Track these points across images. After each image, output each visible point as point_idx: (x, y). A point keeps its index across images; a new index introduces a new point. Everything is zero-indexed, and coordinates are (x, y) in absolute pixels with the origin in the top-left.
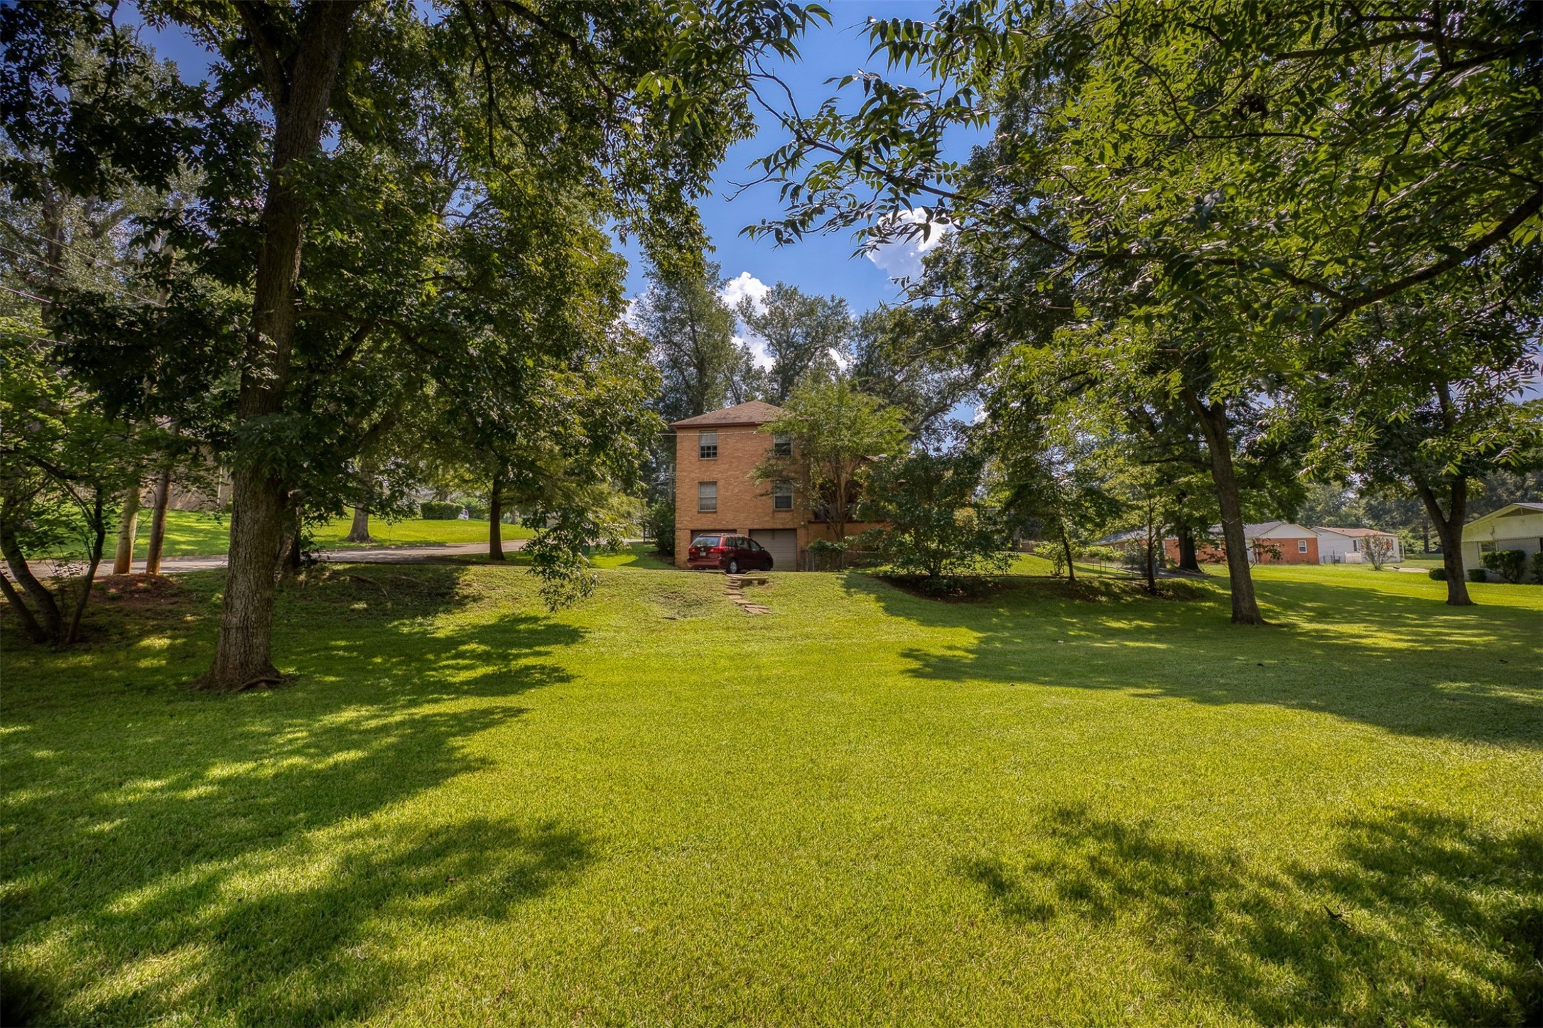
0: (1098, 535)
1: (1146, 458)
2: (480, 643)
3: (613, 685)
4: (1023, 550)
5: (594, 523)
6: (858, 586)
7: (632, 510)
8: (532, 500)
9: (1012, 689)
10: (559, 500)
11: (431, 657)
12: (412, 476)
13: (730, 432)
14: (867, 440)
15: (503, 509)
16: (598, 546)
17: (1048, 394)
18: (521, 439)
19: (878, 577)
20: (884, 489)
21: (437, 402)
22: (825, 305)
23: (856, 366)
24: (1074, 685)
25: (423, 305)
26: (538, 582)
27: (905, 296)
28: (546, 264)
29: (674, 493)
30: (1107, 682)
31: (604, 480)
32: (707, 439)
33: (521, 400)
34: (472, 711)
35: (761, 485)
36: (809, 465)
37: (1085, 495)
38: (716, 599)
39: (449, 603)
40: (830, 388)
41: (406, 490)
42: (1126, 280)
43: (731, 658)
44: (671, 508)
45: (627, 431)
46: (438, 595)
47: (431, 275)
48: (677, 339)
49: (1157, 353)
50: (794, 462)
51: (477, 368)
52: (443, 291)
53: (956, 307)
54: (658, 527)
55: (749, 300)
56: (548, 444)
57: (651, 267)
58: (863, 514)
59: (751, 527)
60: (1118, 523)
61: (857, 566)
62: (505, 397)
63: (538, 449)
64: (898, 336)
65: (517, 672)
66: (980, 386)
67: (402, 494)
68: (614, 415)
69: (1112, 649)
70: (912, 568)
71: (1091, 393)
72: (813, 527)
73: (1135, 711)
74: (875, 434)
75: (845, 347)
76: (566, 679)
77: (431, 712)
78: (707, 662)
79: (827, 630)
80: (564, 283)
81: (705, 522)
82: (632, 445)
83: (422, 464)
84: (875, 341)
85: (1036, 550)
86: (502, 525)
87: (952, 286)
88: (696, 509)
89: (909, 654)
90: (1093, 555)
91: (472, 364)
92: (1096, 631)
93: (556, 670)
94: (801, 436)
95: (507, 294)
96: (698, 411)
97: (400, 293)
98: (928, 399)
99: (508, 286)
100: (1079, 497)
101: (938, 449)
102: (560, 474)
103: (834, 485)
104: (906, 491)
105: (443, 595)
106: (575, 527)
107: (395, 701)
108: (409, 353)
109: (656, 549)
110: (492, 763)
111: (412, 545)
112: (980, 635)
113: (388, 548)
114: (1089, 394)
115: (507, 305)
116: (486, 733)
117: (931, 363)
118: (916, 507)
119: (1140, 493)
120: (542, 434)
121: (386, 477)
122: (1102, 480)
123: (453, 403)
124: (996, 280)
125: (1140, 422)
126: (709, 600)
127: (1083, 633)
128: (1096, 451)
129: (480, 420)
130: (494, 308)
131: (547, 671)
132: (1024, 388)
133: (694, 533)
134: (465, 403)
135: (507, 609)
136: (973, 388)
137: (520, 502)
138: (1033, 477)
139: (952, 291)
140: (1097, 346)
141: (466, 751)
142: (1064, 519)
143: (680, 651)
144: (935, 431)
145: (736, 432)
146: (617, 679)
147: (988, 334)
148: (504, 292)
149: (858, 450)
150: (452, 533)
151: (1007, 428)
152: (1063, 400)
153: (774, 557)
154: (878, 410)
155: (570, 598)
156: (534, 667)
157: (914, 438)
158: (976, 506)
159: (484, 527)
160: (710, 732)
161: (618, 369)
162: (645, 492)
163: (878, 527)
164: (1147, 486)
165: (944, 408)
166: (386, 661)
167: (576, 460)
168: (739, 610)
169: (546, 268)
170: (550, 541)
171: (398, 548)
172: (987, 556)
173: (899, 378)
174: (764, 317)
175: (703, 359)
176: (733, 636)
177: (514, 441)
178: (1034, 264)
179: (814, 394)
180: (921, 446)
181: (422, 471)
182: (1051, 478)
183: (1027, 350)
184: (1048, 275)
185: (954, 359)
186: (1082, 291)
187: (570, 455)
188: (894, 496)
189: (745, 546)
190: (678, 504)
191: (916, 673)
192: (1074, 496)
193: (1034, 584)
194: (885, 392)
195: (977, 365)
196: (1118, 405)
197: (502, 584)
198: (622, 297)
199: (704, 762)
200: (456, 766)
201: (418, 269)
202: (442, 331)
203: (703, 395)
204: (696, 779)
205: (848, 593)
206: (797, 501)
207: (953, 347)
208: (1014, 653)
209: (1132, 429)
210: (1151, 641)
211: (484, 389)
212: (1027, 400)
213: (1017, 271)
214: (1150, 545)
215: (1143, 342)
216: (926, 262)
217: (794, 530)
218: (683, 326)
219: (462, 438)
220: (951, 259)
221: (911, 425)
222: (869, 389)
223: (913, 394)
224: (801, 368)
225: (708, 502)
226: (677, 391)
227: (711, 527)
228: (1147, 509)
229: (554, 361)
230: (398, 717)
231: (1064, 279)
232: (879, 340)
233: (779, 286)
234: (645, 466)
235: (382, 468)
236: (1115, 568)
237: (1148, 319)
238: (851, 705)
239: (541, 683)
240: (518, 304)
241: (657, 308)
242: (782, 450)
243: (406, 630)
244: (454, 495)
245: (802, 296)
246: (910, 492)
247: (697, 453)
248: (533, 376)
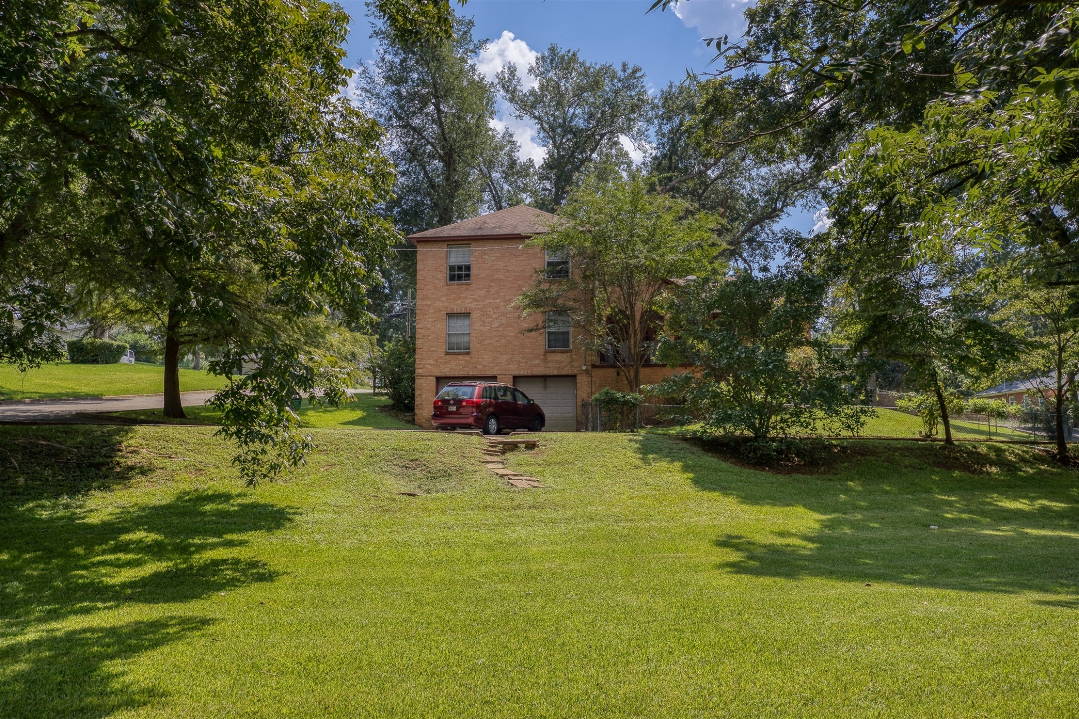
0: (985, 383)
1: (1054, 279)
2: (150, 530)
3: (331, 584)
4: (880, 404)
5: (306, 368)
6: (658, 451)
7: (357, 350)
8: (222, 336)
9: (868, 590)
10: (259, 336)
11: (80, 550)
12: (55, 304)
13: (488, 247)
14: (670, 258)
15: (182, 349)
16: (312, 398)
17: (915, 194)
18: (207, 256)
19: (685, 439)
20: (693, 322)
21: (90, 204)
22: (614, 76)
23: (655, 158)
24: (953, 587)
25: (66, 69)
26: (232, 447)
27: (721, 63)
28: (236, 16)
29: (414, 328)
30: (1000, 584)
31: (320, 310)
32: (458, 257)
33: (206, 202)
34: (137, 623)
35: (531, 317)
36: (592, 290)
37: (967, 329)
38: (470, 468)
39: (106, 477)
40: (620, 188)
41: (47, 323)
42: (1030, 34)
43: (490, 547)
44: (411, 349)
45: (350, 245)
46: (91, 465)
47: (75, 28)
48: (416, 121)
49: (1071, 133)
50: (573, 286)
51: (144, 159)
52: (93, 51)
53: (791, 77)
54: (393, 373)
55: (512, 70)
56: (244, 262)
57: (381, 24)
58: (665, 356)
59: (516, 373)
60: (1013, 367)
61: (657, 424)
62: (184, 199)
63: (231, 270)
64: (712, 117)
65: (200, 569)
66: (822, 184)
67: (41, 328)
68: (333, 223)
69: (1007, 538)
70: (730, 427)
71: (976, 191)
72: (598, 373)
73: (1042, 624)
74: (680, 249)
75: (641, 133)
76: (267, 577)
77: (78, 627)
78: (458, 552)
79: (617, 510)
80: (262, 44)
81: (455, 366)
82: (357, 264)
83: (69, 288)
84: (681, 124)
85: (899, 403)
86: (181, 371)
87: (786, 48)
88: (443, 349)
89: (727, 542)
90: (978, 411)
91: (136, 153)
92: (984, 514)
93: (254, 565)
94: (582, 252)
95: (184, 58)
96: (445, 220)
97: (33, 52)
98: (751, 202)
99: (185, 46)
100: (958, 332)
101: (765, 269)
102: (261, 302)
103: (627, 317)
104: (721, 324)
105: (98, 466)
106: (281, 372)
107: (28, 613)
108: (46, 136)
109: (390, 402)
110: (164, 695)
111: (55, 398)
112: (823, 517)
113: (19, 402)
114: (973, 193)
115: (185, 72)
116: (156, 654)
117: (757, 153)
118: (736, 346)
119: (1045, 326)
120: (236, 248)
121: (17, 305)
122: (991, 309)
123: (112, 205)
124: (845, 38)
125: (1046, 229)
126: (460, 470)
127: (964, 516)
128: (983, 270)
129: (149, 229)
130: (167, 76)
131: (242, 566)
132: (883, 185)
133: (440, 380)
134: (128, 206)
135: (187, 484)
136: (813, 186)
137: (206, 340)
138: (894, 305)
139: (786, 54)
140: (985, 126)
141: (128, 679)
142: (937, 362)
143: (421, 538)
144: (760, 245)
145: (496, 247)
146: (337, 576)
147: (833, 113)
148: (179, 55)
149: (657, 270)
150: (111, 382)
151: (859, 240)
152: (936, 201)
153: (547, 412)
154: (685, 217)
155: (274, 467)
156: (224, 562)
157: (733, 253)
158: (816, 344)
159: (155, 374)
160: (461, 647)
161: (338, 163)
162: (375, 327)
163: (684, 372)
164: (1055, 317)
165: (773, 214)
166: (15, 558)
167: (283, 282)
168: (501, 483)
169: (238, 22)
170: (248, 392)
171: (34, 402)
172: (831, 412)
173: (712, 174)
174: (532, 92)
175: (451, 149)
176: (491, 517)
177: (197, 258)
178: (900, 15)
179: (598, 196)
180: (741, 265)
181: (69, 298)
182: (919, 307)
183: (887, 134)
184: (919, 29)
185: (787, 148)
186: (967, 50)
187: (274, 277)
188: (706, 331)
189: (509, 398)
190: (419, 343)
191: (737, 568)
192: (951, 331)
193: (896, 449)
194: (693, 193)
195: (819, 156)
196: (1014, 206)
197: (181, 449)
198: (342, 64)
199: (453, 688)
200: (113, 700)
201: (56, 18)
202: (93, 107)
203: (451, 196)
204: (443, 711)
205: (645, 460)
206: (576, 338)
207: (785, 132)
208: (870, 541)
209: (1034, 239)
210: (1063, 528)
211: (155, 187)
212: (887, 202)
213: (875, 26)
214: (1059, 397)
215: (1051, 119)
216: (751, 16)
217: (574, 377)
218: (425, 105)
219: (126, 254)
220: (784, 11)
221: (728, 237)
222: (672, 189)
223: (732, 195)
224: (583, 162)
225: (459, 340)
226: (418, 191)
227: (462, 373)
228: (1055, 348)
229: (251, 151)
230: (31, 635)
231: (942, 34)
232: (686, 123)
233: (553, 50)
234: (374, 291)
235: (12, 293)
236: (1009, 428)
237: (1059, 86)
238: (649, 610)
239: (233, 583)
240: (198, 72)
241: (388, 79)
242: (558, 271)
243: (45, 514)
244: (114, 331)
245: (583, 64)
246: (727, 327)
247: (444, 274)
248: (222, 170)
